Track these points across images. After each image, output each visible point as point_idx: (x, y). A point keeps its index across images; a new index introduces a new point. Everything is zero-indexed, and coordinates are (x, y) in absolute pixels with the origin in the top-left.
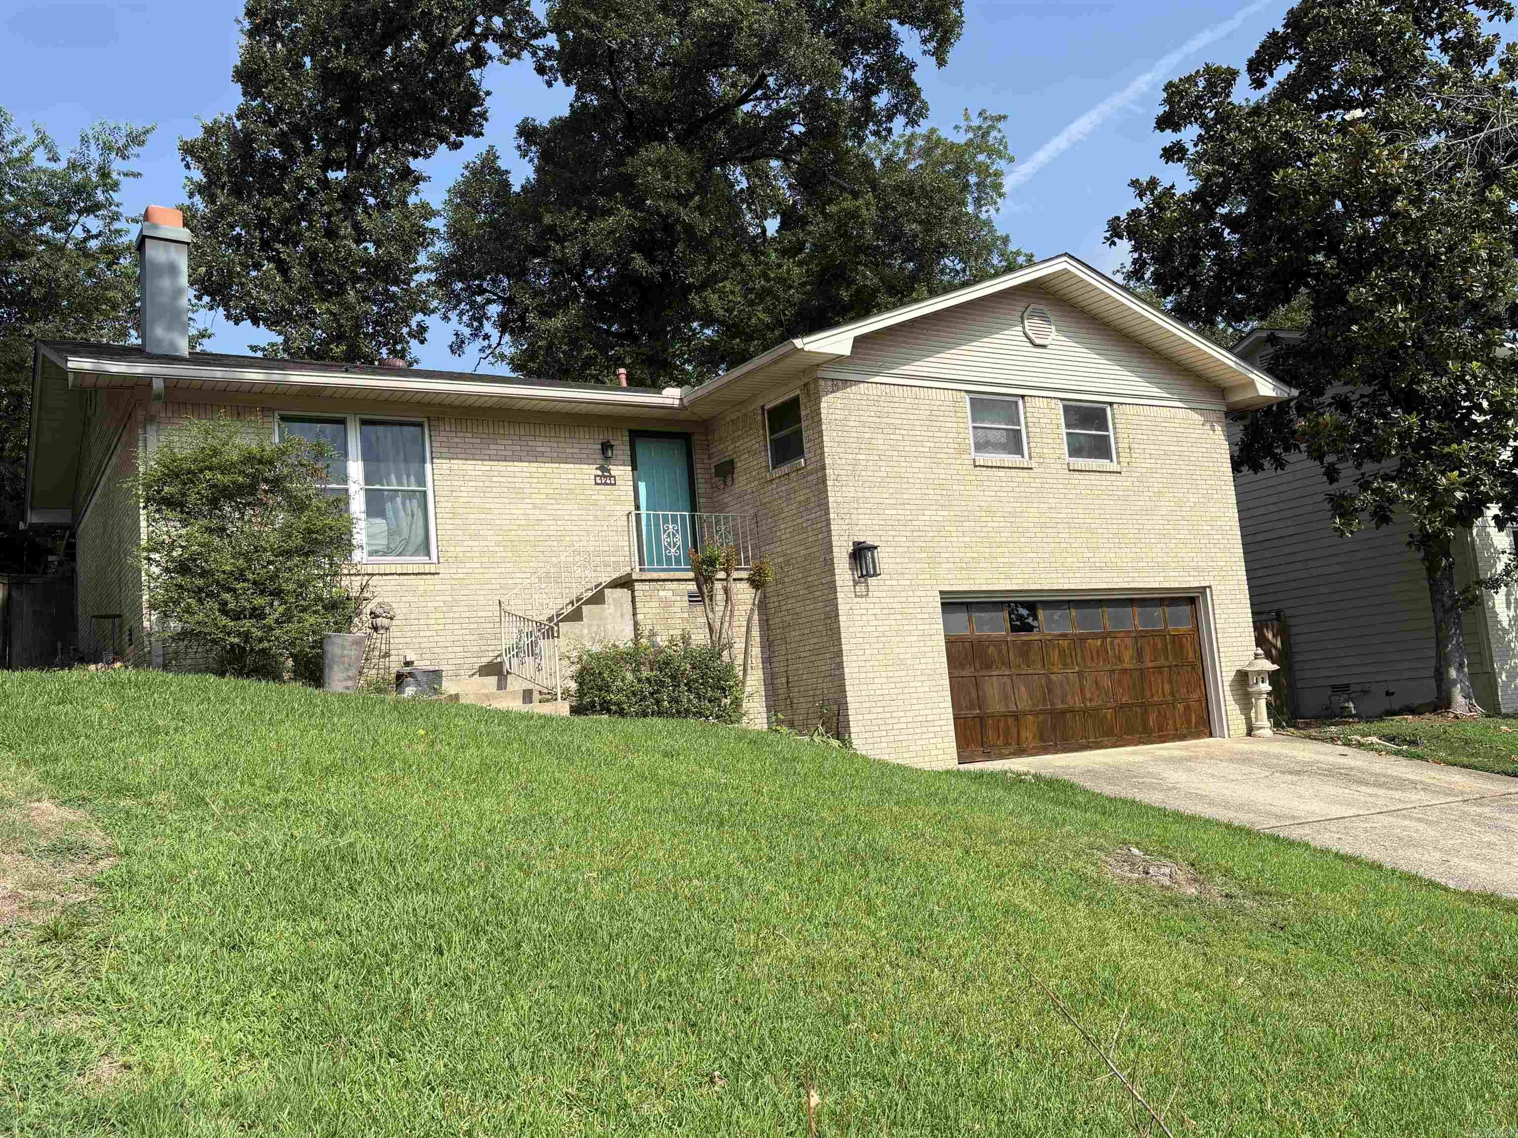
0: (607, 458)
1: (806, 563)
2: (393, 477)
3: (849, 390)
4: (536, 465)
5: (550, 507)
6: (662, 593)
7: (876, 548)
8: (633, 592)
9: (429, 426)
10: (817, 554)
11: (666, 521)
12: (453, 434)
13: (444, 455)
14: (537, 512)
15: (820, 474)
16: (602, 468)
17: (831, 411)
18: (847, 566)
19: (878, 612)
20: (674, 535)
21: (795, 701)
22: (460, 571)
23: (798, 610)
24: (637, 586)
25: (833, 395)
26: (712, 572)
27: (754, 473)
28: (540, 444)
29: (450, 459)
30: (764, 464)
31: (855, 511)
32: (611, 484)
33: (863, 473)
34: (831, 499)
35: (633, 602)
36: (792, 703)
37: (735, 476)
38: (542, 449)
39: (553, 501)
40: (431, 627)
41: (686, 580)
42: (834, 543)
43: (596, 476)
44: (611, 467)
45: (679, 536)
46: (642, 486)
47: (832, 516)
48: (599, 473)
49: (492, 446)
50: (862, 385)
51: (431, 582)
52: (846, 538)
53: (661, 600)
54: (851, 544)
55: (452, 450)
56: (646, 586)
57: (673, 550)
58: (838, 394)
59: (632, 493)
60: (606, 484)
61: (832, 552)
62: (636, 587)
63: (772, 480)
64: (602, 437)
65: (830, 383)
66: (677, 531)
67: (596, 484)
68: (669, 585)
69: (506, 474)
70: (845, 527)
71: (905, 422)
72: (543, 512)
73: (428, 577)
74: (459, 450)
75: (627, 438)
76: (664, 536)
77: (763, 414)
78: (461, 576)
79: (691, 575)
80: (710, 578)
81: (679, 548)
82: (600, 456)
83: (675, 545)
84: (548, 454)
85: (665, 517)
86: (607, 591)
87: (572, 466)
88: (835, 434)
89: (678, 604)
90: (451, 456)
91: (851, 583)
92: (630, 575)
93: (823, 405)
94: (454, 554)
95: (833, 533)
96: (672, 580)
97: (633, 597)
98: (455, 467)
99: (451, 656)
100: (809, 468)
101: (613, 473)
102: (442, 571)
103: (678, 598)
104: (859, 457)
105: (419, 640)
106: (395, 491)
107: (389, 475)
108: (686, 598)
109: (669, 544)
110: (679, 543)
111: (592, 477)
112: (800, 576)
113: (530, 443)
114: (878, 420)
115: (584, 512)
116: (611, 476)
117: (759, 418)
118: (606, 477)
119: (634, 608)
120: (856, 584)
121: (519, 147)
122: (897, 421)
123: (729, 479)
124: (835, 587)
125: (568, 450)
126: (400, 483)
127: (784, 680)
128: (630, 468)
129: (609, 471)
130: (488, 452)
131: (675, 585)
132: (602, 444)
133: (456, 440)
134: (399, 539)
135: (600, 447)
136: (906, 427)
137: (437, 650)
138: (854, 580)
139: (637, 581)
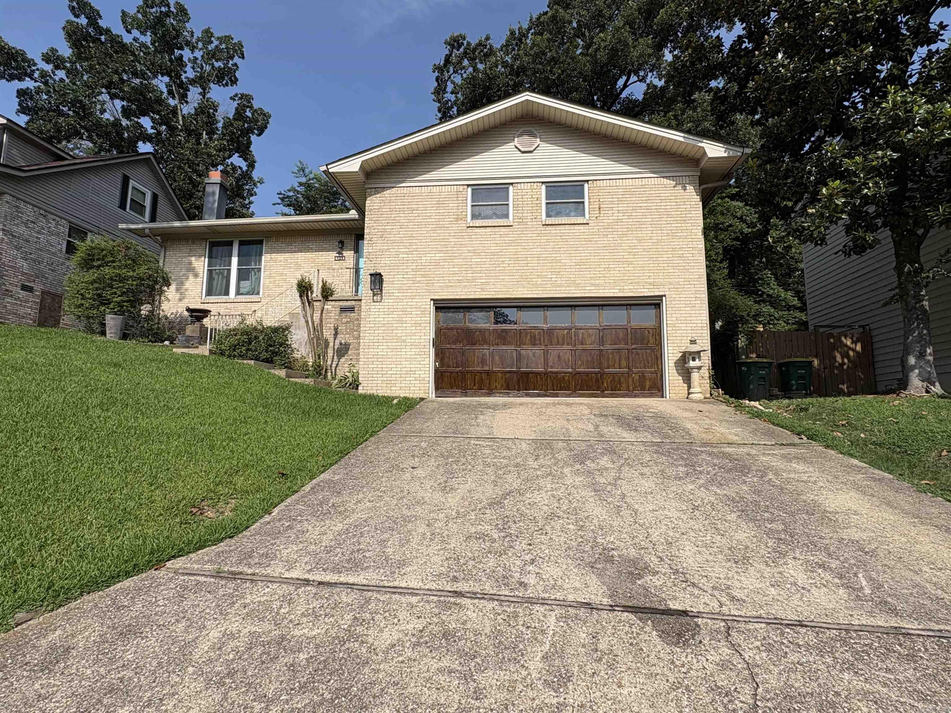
0: (341, 248)
2: (253, 263)
3: (385, 192)
4: (308, 253)
9: (266, 240)
13: (269, 252)
16: (339, 253)
17: (372, 204)
19: (386, 310)
25: (374, 196)
28: (311, 244)
29: (272, 253)
31: (380, 256)
32: (343, 260)
33: (388, 236)
42: (364, 274)
44: (344, 252)
47: (365, 260)
48: (337, 255)
49: (289, 247)
50: (394, 189)
55: (272, 250)
58: (378, 195)
60: (340, 260)
64: (339, 239)
65: (374, 190)
67: (336, 260)
69: (294, 258)
70: (372, 265)
71: (420, 206)
74: (275, 250)
75: (354, 238)
82: (338, 248)
84: (314, 248)
87: (325, 253)
88: (373, 216)
91: (371, 295)
93: (368, 202)
94: (268, 294)
95: (364, 268)
98: (273, 257)
104: (387, 227)
107: (247, 262)
111: (334, 257)
113: (306, 244)
114: (402, 207)
115: (328, 274)
118: (340, 257)
120: (374, 295)
122: (415, 206)
125: (323, 246)
128: (353, 252)
129: (342, 254)
133: (275, 245)
135: (338, 243)
136: (421, 209)
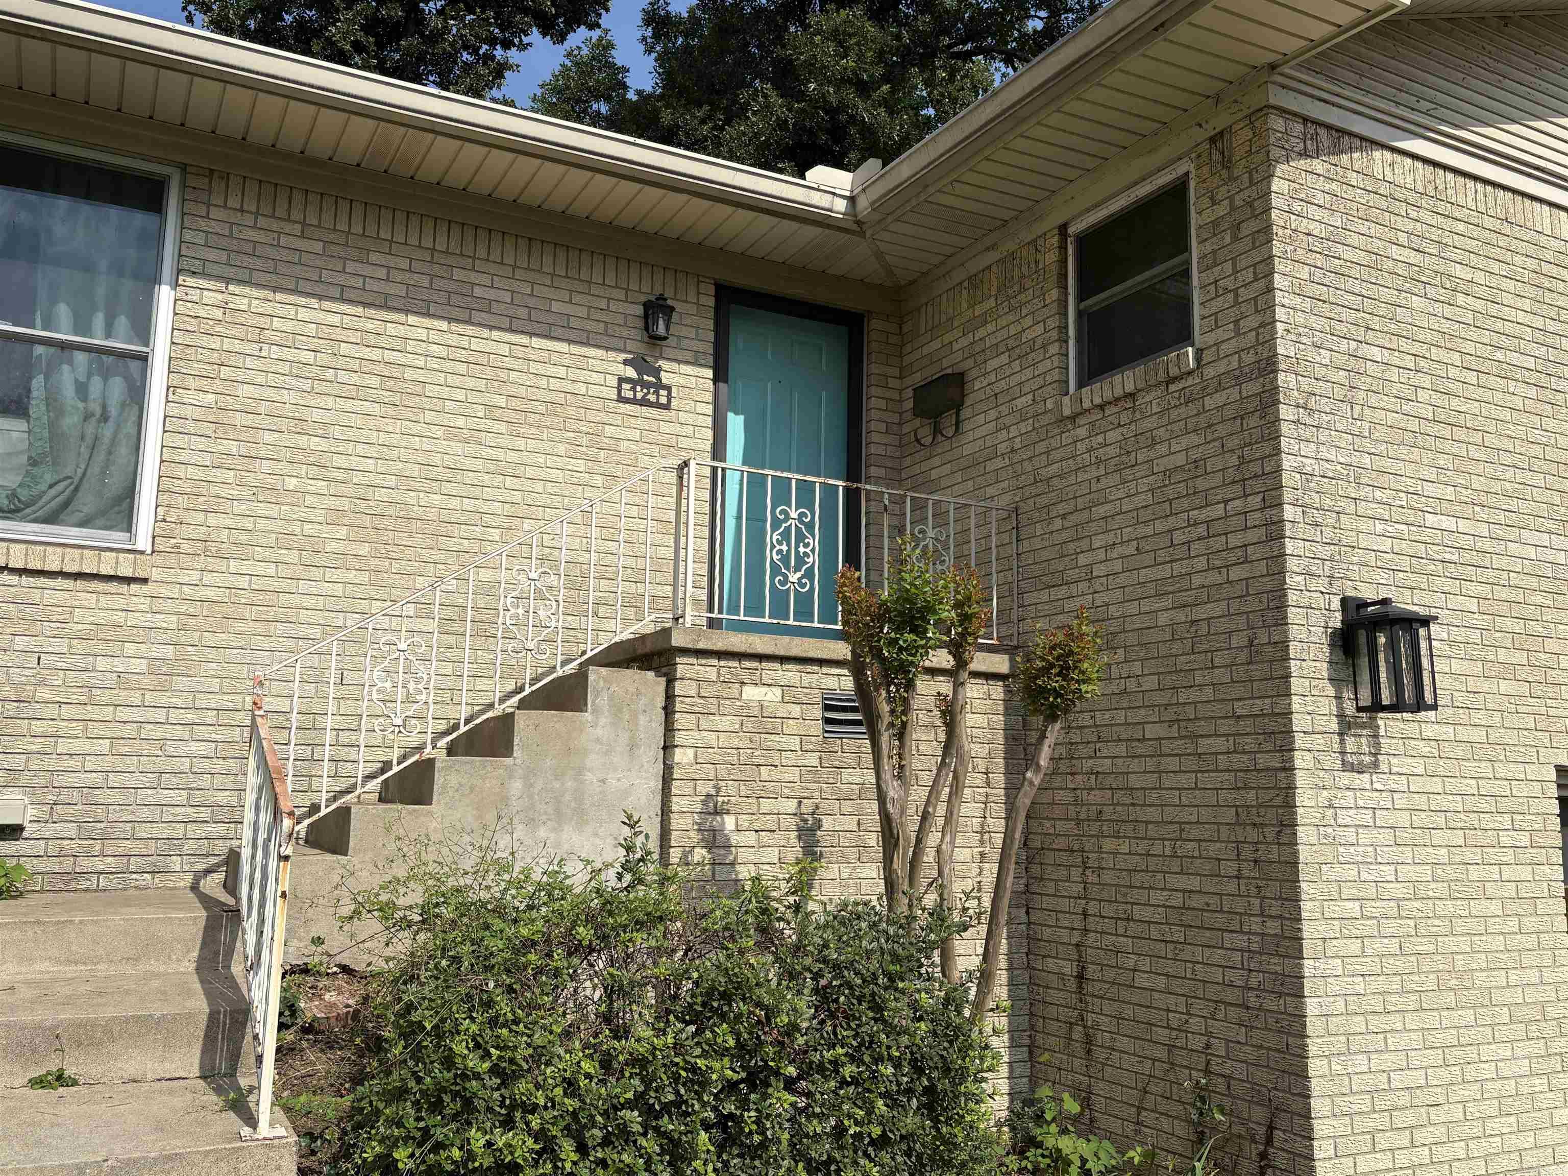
0: (655, 340)
1: (1176, 648)
3: (1345, 159)
4: (470, 330)
5: (489, 439)
6: (751, 693)
7: (1425, 622)
8: (670, 682)
9: (184, 186)
10: (1222, 625)
11: (781, 497)
12: (249, 220)
13: (211, 268)
14: (458, 448)
15: (1251, 388)
16: (639, 363)
17: (1297, 206)
18: (1323, 668)
19: (1403, 819)
20: (800, 538)
21: (1102, 1038)
22: (208, 578)
23: (1135, 781)
24: (684, 667)
25: (1303, 163)
26: (912, 649)
27: (1020, 403)
28: (485, 280)
29: (228, 281)
30: (1056, 375)
31: (1351, 508)
32: (657, 405)
33: (1373, 400)
34: (1287, 462)
35: (669, 710)
36: (1089, 1041)
37: (965, 413)
38: (491, 294)
39: (502, 427)
40: (95, 730)
41: (821, 662)
42: (1292, 597)
43: (621, 380)
44: (664, 364)
45: (814, 541)
46: (735, 424)
47: (1289, 512)
48: (631, 373)
49: (351, 267)
50: (1377, 154)
51: (120, 602)
52: (1321, 584)
53: (744, 712)
54: (1336, 603)
55: (236, 259)
56: (709, 670)
57: (794, 577)
58: (1318, 165)
59: (709, 434)
60: (644, 402)
61: (1282, 621)
62: (680, 670)
63: (1073, 418)
64: (647, 290)
65: (1298, 128)
66: (810, 526)
67: (621, 399)
68: (773, 672)
69: (383, 341)
70: (1325, 552)
71: (1480, 277)
72: (471, 449)
73: (113, 587)
74: (259, 263)
75: (711, 302)
76: (772, 537)
77: (1063, 248)
78: (211, 593)
79: (842, 650)
80: (904, 668)
81: (809, 574)
82: (638, 334)
83: (800, 561)
84: (502, 309)
85: (781, 485)
86: (595, 675)
87: (563, 347)
88: (1304, 273)
89: (791, 727)
90: (230, 272)
91: (1334, 726)
92: (666, 633)
93: (1277, 185)
94: (202, 532)
95: (1292, 564)
96: (783, 659)
97: (670, 697)
98: (242, 303)
99: (145, 813)
100: (1209, 372)
101: (665, 378)
102: (155, 574)
103: (796, 710)
104: (1364, 350)
105: (51, 763)
106: (64, 346)
107: (53, 301)
108: (817, 712)
109: (785, 559)
110: (814, 560)
111: (613, 382)
112: (1150, 683)
113: (458, 274)
114: (1415, 258)
115: (581, 465)
116: (659, 386)
117: (1052, 257)
118: (645, 385)
119: (669, 728)
120: (1346, 726)
121: (644, 39)
122: (1459, 271)
123: (948, 421)
124: (1289, 732)
125: (556, 307)
126: (82, 325)
127: (1069, 969)
128: (710, 373)
129: (656, 372)
130: (341, 279)
131: (791, 674)
132: (647, 306)
133: (253, 235)
134: (49, 478)
135: (640, 310)
136: (1480, 291)
137: (102, 796)
138: (1341, 716)
139: (685, 652)
